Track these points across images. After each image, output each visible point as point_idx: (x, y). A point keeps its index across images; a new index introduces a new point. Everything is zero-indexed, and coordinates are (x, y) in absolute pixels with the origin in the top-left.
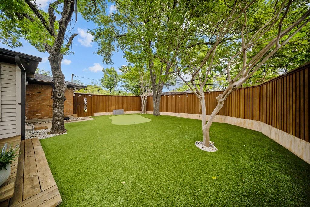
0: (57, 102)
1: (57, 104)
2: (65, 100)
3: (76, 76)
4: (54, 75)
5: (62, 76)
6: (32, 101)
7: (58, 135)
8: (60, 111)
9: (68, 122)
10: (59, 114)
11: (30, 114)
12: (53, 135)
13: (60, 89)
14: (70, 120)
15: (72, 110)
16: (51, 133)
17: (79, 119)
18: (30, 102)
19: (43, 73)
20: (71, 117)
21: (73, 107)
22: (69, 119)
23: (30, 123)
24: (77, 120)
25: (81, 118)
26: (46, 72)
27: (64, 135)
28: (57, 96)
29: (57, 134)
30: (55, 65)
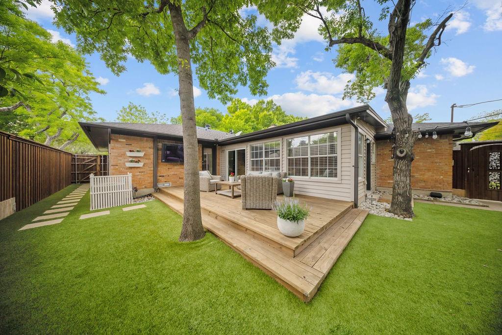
0: (398, 164)
1: (398, 168)
2: (412, 160)
3: (461, 106)
4: (395, 121)
5: (406, 119)
6: (384, 163)
7: (396, 219)
8: (402, 178)
9: (436, 203)
10: (402, 185)
11: (381, 179)
12: (388, 215)
13: (404, 141)
14: (442, 199)
15: (450, 179)
16: (389, 212)
17: (467, 202)
18: (381, 164)
19: (418, 119)
20: (448, 193)
21: (452, 174)
22: (440, 196)
23: (380, 192)
24: (460, 203)
25: (475, 201)
26: (422, 117)
27: (406, 221)
28: (398, 154)
29: (396, 216)
30: (395, 104)
